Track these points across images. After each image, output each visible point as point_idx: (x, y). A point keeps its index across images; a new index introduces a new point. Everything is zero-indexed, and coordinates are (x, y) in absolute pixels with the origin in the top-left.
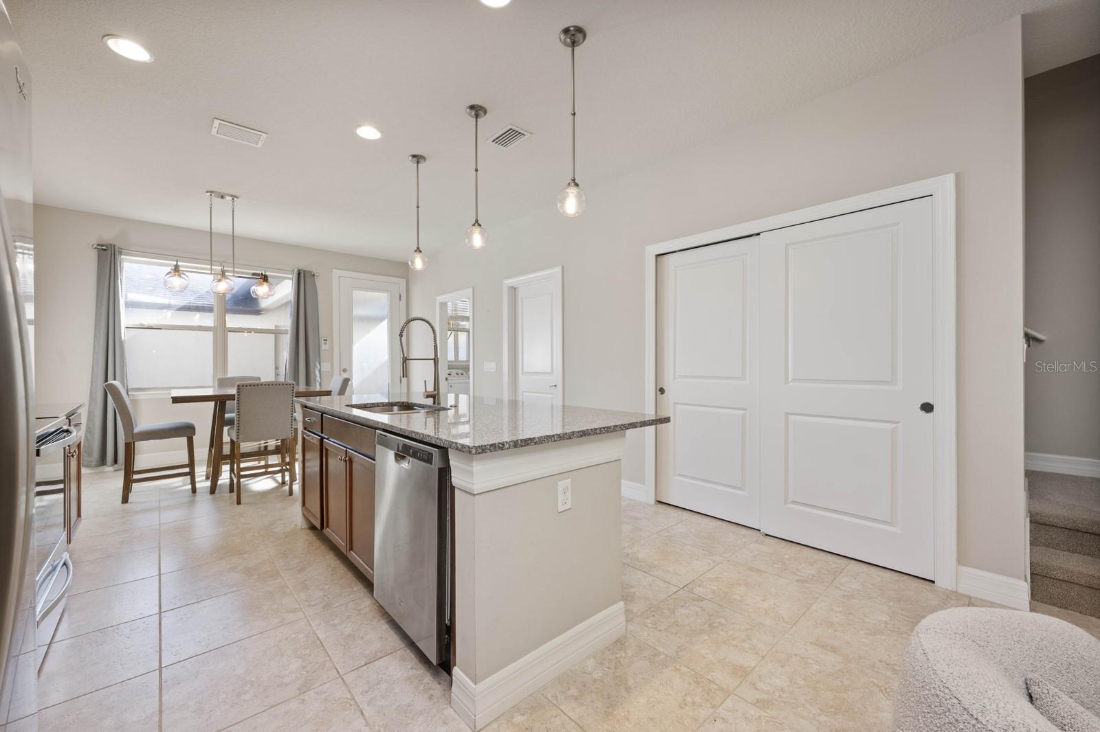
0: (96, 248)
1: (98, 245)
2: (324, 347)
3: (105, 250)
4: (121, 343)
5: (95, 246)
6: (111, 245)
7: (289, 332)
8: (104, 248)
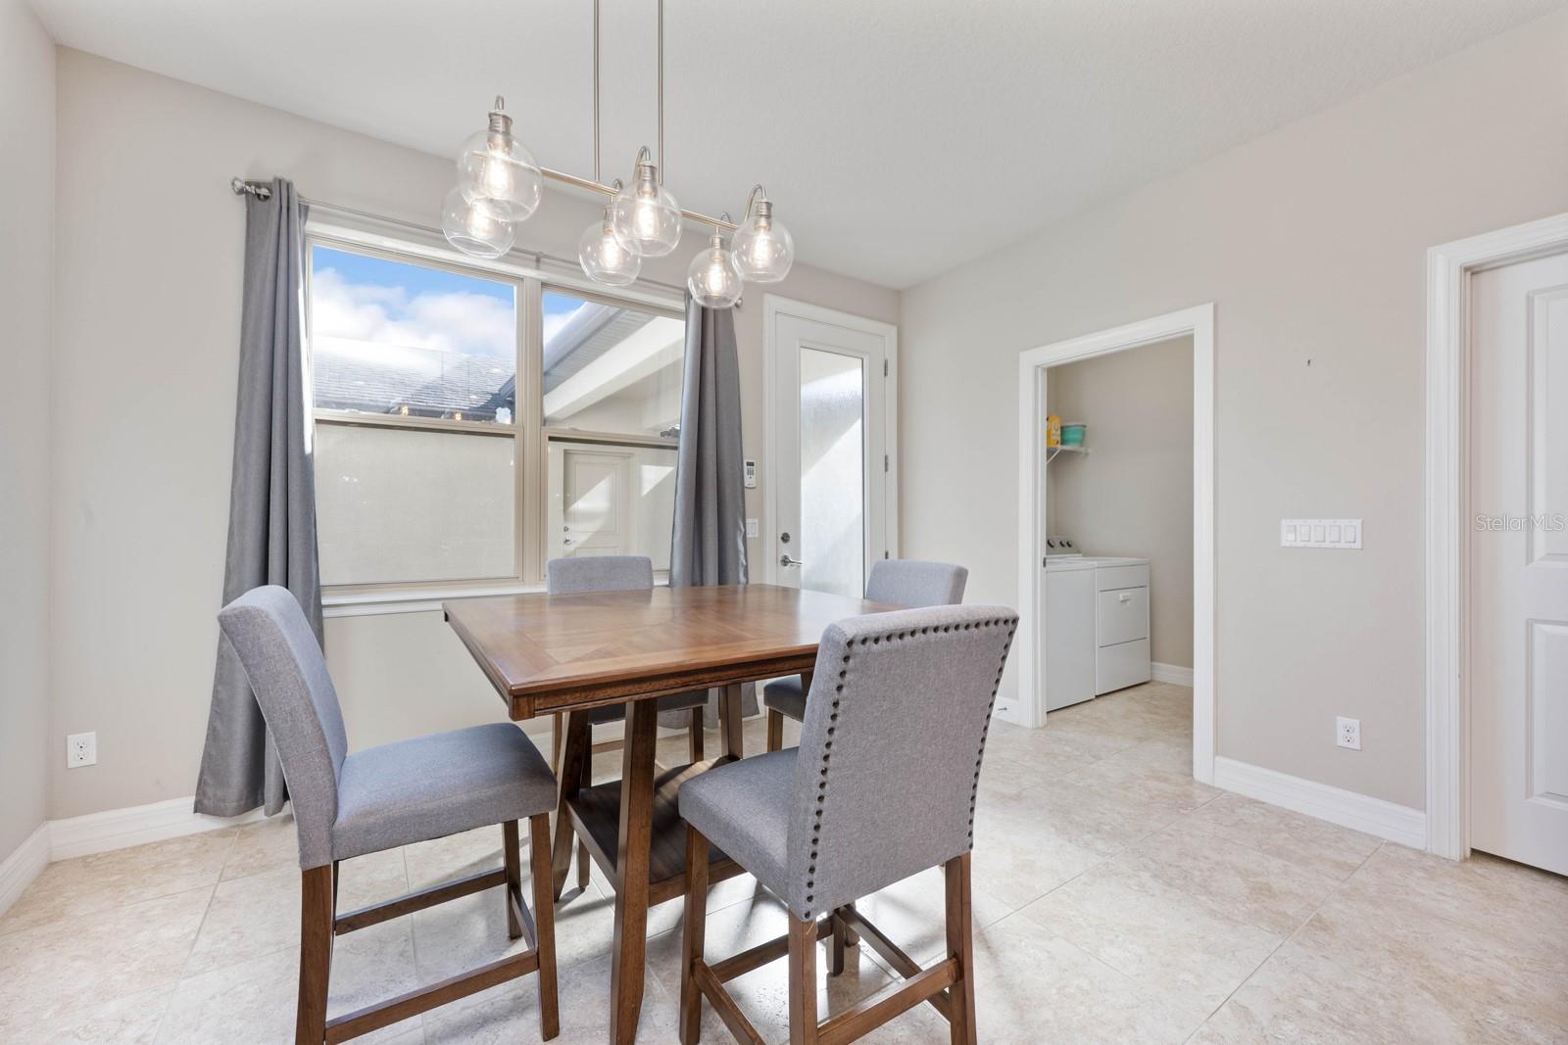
0: (241, 191)
1: (248, 183)
2: (748, 481)
3: (266, 197)
4: (307, 462)
5: (239, 185)
6: (280, 181)
7: (682, 444)
8: (264, 191)
